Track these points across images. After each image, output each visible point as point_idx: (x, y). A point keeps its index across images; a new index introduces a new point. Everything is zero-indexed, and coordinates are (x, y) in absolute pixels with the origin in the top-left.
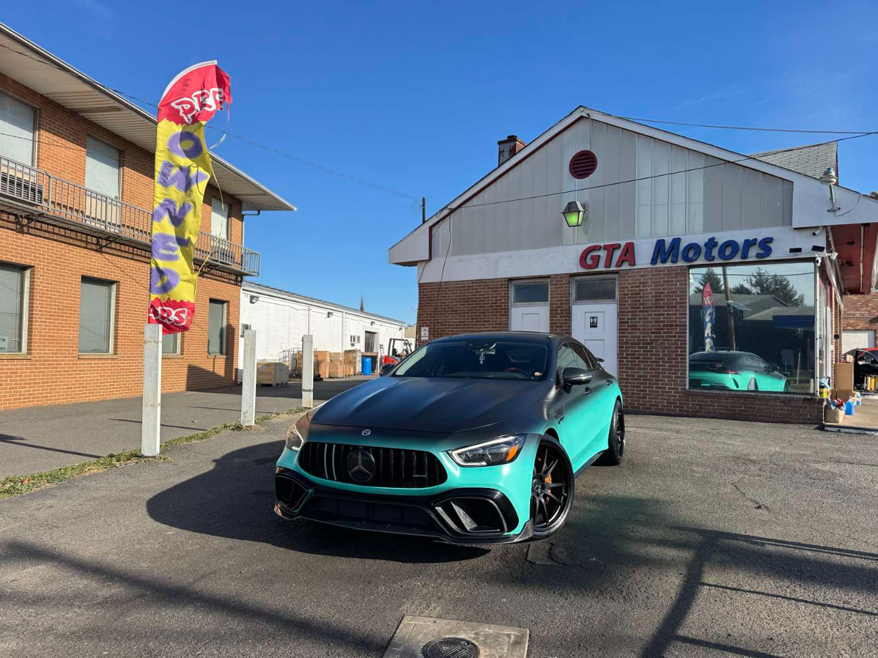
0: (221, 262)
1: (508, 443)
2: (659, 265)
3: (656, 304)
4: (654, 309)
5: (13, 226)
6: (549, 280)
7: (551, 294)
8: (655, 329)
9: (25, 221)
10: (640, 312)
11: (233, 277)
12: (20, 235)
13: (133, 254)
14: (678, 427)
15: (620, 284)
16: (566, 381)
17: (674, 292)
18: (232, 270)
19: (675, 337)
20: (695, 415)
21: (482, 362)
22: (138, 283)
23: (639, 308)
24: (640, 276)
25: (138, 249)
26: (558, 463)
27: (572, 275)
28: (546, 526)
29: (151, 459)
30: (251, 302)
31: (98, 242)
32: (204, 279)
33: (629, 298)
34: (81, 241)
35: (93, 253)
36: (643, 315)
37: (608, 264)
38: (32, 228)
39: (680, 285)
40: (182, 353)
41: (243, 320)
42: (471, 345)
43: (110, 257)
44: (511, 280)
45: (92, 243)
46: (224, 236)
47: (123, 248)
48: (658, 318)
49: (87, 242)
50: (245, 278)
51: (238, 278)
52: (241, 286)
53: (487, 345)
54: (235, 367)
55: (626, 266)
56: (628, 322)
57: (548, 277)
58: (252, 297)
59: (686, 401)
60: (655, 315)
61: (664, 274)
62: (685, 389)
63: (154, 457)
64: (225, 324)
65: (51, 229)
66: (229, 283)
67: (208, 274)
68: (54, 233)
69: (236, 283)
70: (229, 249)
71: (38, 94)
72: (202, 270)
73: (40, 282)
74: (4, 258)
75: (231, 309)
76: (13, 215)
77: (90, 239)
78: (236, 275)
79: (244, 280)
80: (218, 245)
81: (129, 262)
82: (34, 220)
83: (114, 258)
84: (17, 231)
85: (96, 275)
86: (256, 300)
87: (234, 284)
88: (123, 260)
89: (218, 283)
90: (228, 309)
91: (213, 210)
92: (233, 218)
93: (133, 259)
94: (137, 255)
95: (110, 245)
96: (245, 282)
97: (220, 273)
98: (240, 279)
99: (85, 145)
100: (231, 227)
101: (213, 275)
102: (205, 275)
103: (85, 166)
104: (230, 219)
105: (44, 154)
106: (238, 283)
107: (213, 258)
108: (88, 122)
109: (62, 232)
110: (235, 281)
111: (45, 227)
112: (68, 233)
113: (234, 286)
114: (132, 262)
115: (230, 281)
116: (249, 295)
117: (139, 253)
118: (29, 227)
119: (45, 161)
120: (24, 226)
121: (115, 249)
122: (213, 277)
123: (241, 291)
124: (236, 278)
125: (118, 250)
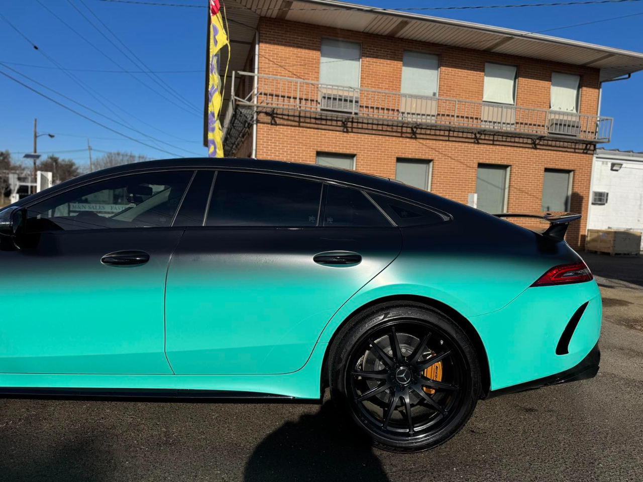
5: (341, 129)
11: (581, 147)
12: (345, 134)
13: (449, 136)
18: (578, 139)
22: (454, 159)
30: (612, 170)
31: (412, 130)
32: (538, 151)
34: (397, 132)
35: (408, 140)
38: (355, 128)
41: (596, 186)
43: (424, 142)
45: (406, 133)
46: (571, 108)
47: (438, 132)
49: (402, 133)
51: (589, 147)
52: (593, 154)
54: (581, 233)
58: (613, 165)
64: (570, 193)
65: (370, 126)
66: (575, 152)
67: (543, 145)
68: (372, 129)
69: (586, 151)
70: (574, 119)
71: (360, 32)
72: (534, 143)
73: (361, 165)
74: (334, 151)
75: (577, 177)
76: (339, 121)
77: (404, 130)
78: (584, 144)
79: (600, 149)
80: (557, 117)
81: (444, 143)
82: (355, 122)
83: (428, 141)
84: (344, 132)
85: (410, 156)
86: (620, 167)
87: (583, 153)
88: (438, 143)
89: (558, 153)
90: (574, 177)
91: (554, 85)
92: (584, 89)
93: (449, 141)
94: (453, 136)
95: (423, 131)
96: (603, 150)
97: (562, 143)
98: (592, 148)
99: (402, 59)
100: (581, 97)
101: (551, 146)
102: (538, 147)
103: (401, 76)
104: (581, 89)
105: (365, 74)
106: (589, 152)
107: (550, 131)
108: (402, 40)
109: (380, 128)
110: (584, 150)
111: (365, 126)
112: (385, 128)
113: (582, 155)
114: (448, 143)
115: (577, 151)
116: (610, 162)
117: (455, 134)
118: (352, 128)
119: (365, 79)
120: (348, 127)
121: (430, 134)
122: (550, 148)
123: (594, 159)
124: (586, 147)
125: (433, 135)
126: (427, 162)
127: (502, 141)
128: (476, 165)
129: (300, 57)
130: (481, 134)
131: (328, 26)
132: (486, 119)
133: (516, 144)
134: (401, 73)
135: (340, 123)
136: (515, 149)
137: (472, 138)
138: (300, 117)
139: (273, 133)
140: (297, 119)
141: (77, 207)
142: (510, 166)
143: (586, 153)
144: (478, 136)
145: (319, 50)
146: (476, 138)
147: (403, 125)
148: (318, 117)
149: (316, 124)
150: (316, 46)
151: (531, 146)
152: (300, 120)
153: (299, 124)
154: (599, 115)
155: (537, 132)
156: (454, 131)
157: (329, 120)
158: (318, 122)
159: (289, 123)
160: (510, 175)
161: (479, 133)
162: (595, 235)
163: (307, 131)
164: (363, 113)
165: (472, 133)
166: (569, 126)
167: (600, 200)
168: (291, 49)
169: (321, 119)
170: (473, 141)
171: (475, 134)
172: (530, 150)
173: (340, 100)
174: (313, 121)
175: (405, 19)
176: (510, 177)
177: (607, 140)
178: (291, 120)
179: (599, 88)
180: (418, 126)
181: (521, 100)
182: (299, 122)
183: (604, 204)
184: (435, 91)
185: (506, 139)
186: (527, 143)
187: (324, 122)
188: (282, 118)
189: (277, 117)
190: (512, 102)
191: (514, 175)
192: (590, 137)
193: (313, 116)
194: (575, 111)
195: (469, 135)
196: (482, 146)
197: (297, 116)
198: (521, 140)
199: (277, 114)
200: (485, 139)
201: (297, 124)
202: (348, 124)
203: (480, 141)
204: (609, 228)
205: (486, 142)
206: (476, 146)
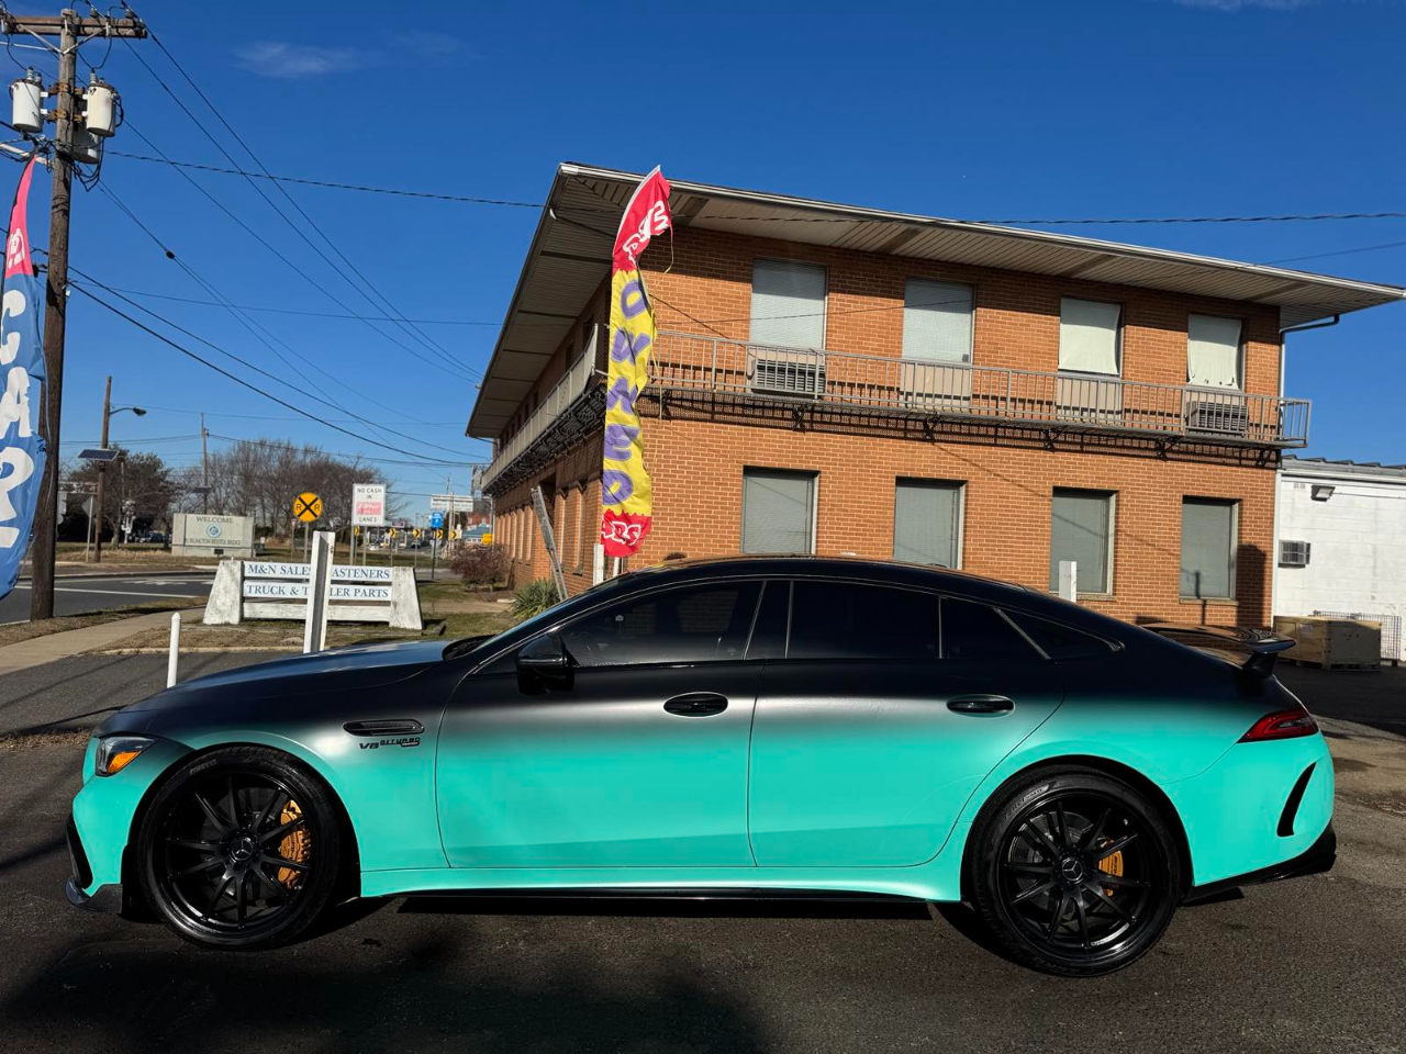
5: (792, 424)
9: (807, 416)
11: (1252, 455)
12: (799, 435)
13: (996, 436)
22: (1008, 481)
30: (1314, 498)
31: (926, 426)
32: (1169, 463)
34: (896, 429)
35: (917, 444)
38: (817, 422)
40: (1115, 592)
41: (1286, 534)
43: (949, 447)
45: (915, 430)
46: (1228, 381)
47: (974, 430)
49: (906, 430)
52: (1278, 469)
58: (1316, 489)
64: (1234, 546)
65: (845, 419)
66: (1240, 465)
67: (1179, 452)
68: (850, 425)
69: (1261, 463)
70: (1236, 402)
71: (825, 247)
72: (1160, 449)
73: (830, 491)
74: (777, 465)
75: (1247, 514)
76: (789, 409)
77: (911, 425)
78: (1258, 449)
79: (1288, 458)
80: (1203, 398)
81: (987, 449)
82: (818, 412)
83: (956, 447)
84: (796, 430)
85: (922, 475)
86: (1331, 494)
87: (1257, 467)
88: (974, 449)
89: (1208, 467)
90: (1240, 514)
91: (1193, 338)
92: (1252, 344)
93: (996, 445)
94: (1004, 437)
95: (947, 428)
96: (1294, 461)
97: (1214, 448)
98: (1273, 456)
99: (903, 294)
100: (1247, 360)
101: (1194, 453)
102: (1169, 455)
103: (902, 325)
104: (1245, 346)
105: (835, 322)
106: (1268, 464)
107: (1189, 427)
108: (907, 260)
109: (864, 421)
110: (1258, 460)
111: (836, 419)
112: (873, 422)
113: (1254, 470)
114: (993, 449)
115: (1244, 462)
116: (1309, 484)
117: (1009, 432)
118: (812, 422)
119: (835, 332)
120: (805, 421)
121: (959, 434)
122: (1192, 457)
123: (1278, 476)
124: (1261, 454)
125: (965, 434)
126: (955, 485)
127: (1099, 445)
128: (1049, 492)
129: (714, 294)
130: (1059, 433)
131: (767, 236)
132: (1066, 404)
133: (1125, 451)
134: (902, 321)
135: (788, 414)
136: (1124, 459)
137: (1040, 440)
138: (713, 403)
139: (664, 432)
140: (708, 407)
141: (259, 568)
142: (1116, 492)
143: (1262, 467)
144: (1052, 435)
145: (749, 281)
146: (1047, 439)
147: (908, 416)
148: (747, 403)
149: (743, 415)
150: (744, 274)
151: (1154, 454)
152: (713, 409)
153: (713, 417)
154: (1282, 395)
155: (1165, 428)
156: (1005, 427)
157: (769, 408)
158: (747, 412)
159: (693, 414)
160: (1117, 509)
161: (1053, 430)
162: (1289, 628)
163: (726, 428)
164: (835, 396)
165: (1040, 430)
166: (1227, 415)
167: (1295, 558)
168: (699, 279)
169: (754, 407)
170: (1042, 445)
171: (1047, 433)
172: (1153, 462)
173: (792, 371)
174: (739, 410)
175: (914, 227)
176: (1117, 513)
177: (1302, 442)
178: (697, 410)
179: (1279, 341)
180: (937, 419)
181: (1133, 367)
182: (713, 413)
183: (1303, 566)
184: (968, 353)
185: (1107, 440)
186: (1146, 449)
187: (758, 412)
188: (681, 406)
189: (671, 404)
190: (1115, 372)
191: (1123, 510)
192: (1268, 437)
193: (739, 401)
194: (1235, 386)
195: (1035, 435)
196: (1059, 455)
197: (708, 402)
198: (1136, 443)
199: (672, 399)
200: (1065, 442)
201: (708, 416)
202: (805, 416)
203: (1056, 446)
204: (1316, 613)
205: (1066, 447)
206: (1050, 454)
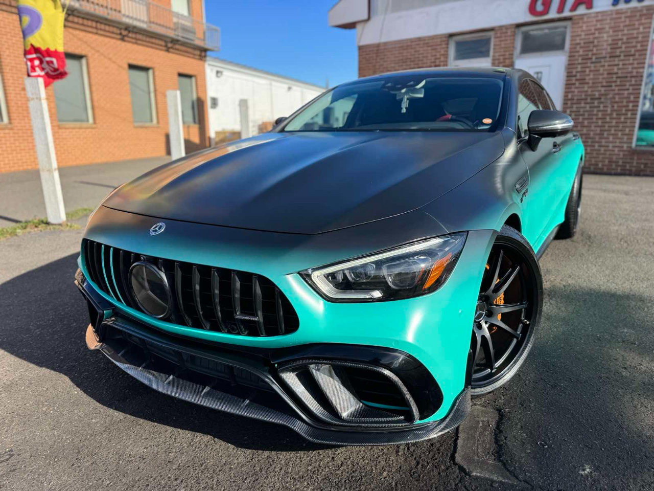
0: (183, 37)
1: (429, 253)
2: (622, 6)
3: (612, 53)
4: (608, 59)
6: (492, 34)
7: (494, 49)
8: (607, 82)
10: (592, 63)
11: (198, 53)
13: (96, 28)
14: (625, 188)
15: (572, 32)
16: (530, 131)
17: (635, 38)
18: (194, 45)
19: (628, 89)
20: (638, 173)
21: (404, 111)
22: (107, 57)
23: (591, 59)
24: (597, 21)
25: (101, 23)
26: (519, 273)
27: (519, 26)
28: (490, 375)
29: (57, 227)
30: (217, 76)
32: (170, 54)
33: (581, 47)
36: (595, 67)
37: (561, 9)
39: (644, 28)
40: (158, 122)
41: (211, 93)
42: (389, 84)
44: (451, 35)
46: (185, 12)
47: (86, 22)
48: (610, 70)
50: (208, 53)
51: (202, 53)
52: (205, 61)
53: (412, 83)
54: (207, 135)
55: (582, 10)
56: (575, 76)
57: (492, 29)
58: (218, 72)
59: (631, 159)
60: (609, 66)
61: (626, 17)
62: (631, 147)
63: (60, 225)
64: (195, 97)
67: (174, 49)
69: (200, 58)
72: (166, 46)
78: (199, 49)
79: (209, 56)
81: (94, 36)
86: (221, 75)
90: (196, 82)
93: (97, 34)
94: (101, 29)
97: (186, 48)
98: (204, 54)
102: (171, 50)
106: (203, 58)
113: (198, 61)
116: (215, 69)
123: (206, 65)
125: (81, 24)
126: (79, 57)
128: (126, 66)
132: (127, 13)
137: (118, 34)
142: (151, 68)
144: (124, 32)
146: (121, 34)
151: (165, 49)
160: (153, 77)
161: (126, 29)
162: (221, 136)
165: (118, 28)
167: (214, 104)
170: (119, 37)
171: (121, 30)
176: (154, 80)
186: (161, 45)
191: (156, 78)
192: (204, 44)
194: (188, 15)
195: (115, 30)
203: (125, 38)
204: (224, 128)
